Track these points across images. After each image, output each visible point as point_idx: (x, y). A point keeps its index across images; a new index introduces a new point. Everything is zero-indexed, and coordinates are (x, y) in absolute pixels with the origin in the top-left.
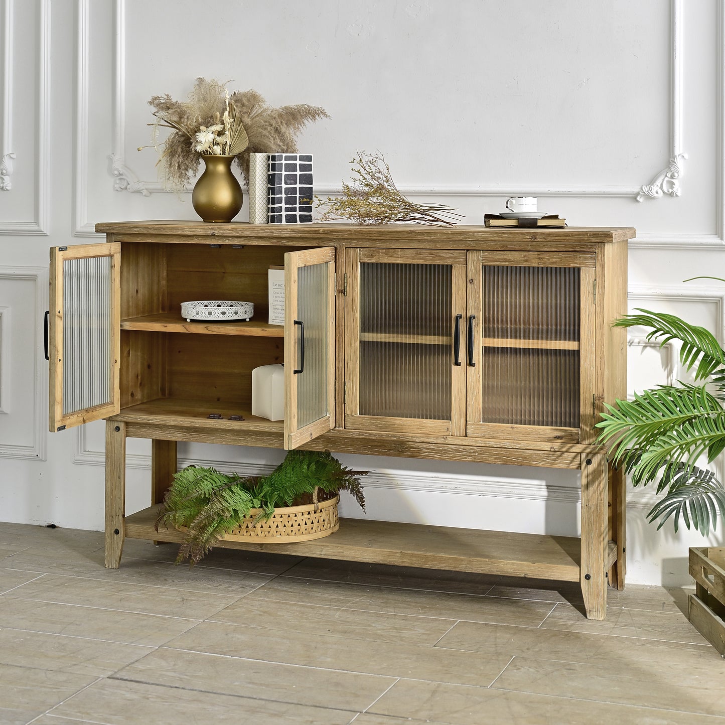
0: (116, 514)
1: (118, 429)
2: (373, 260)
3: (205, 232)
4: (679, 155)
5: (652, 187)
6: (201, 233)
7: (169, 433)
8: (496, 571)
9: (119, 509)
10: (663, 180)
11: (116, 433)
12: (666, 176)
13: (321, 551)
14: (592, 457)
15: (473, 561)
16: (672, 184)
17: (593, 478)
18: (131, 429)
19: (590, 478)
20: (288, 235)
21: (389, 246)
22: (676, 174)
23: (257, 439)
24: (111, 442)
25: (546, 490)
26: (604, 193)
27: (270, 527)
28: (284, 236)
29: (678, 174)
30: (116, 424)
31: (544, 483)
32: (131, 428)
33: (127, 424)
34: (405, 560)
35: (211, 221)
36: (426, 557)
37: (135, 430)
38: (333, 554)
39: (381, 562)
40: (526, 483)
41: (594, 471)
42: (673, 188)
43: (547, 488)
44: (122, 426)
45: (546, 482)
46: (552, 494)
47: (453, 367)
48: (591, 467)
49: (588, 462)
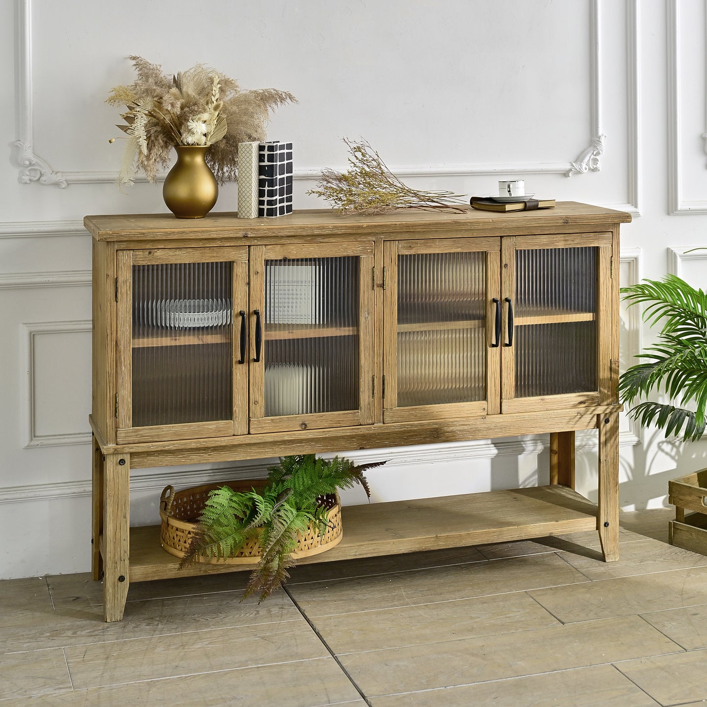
0: (121, 559)
1: (122, 462)
2: (412, 252)
3: (236, 233)
4: (602, 136)
5: (582, 164)
6: (231, 235)
7: (183, 457)
9: (125, 552)
10: (590, 157)
11: (120, 467)
12: (593, 154)
13: (356, 552)
14: (610, 416)
15: (504, 531)
16: (595, 161)
17: (611, 434)
18: (136, 460)
19: (608, 435)
20: (330, 232)
21: (427, 236)
22: (601, 152)
23: (286, 448)
24: (113, 478)
25: (495, 448)
26: (542, 171)
28: (325, 233)
29: (602, 151)
30: (120, 457)
31: (489, 442)
32: (136, 458)
33: (132, 455)
34: (441, 543)
36: (460, 536)
37: (140, 459)
38: (368, 552)
39: (417, 550)
41: (611, 428)
42: (597, 164)
43: (495, 446)
44: (127, 458)
45: (492, 441)
46: (502, 451)
47: (489, 349)
48: (609, 425)
49: (607, 421)
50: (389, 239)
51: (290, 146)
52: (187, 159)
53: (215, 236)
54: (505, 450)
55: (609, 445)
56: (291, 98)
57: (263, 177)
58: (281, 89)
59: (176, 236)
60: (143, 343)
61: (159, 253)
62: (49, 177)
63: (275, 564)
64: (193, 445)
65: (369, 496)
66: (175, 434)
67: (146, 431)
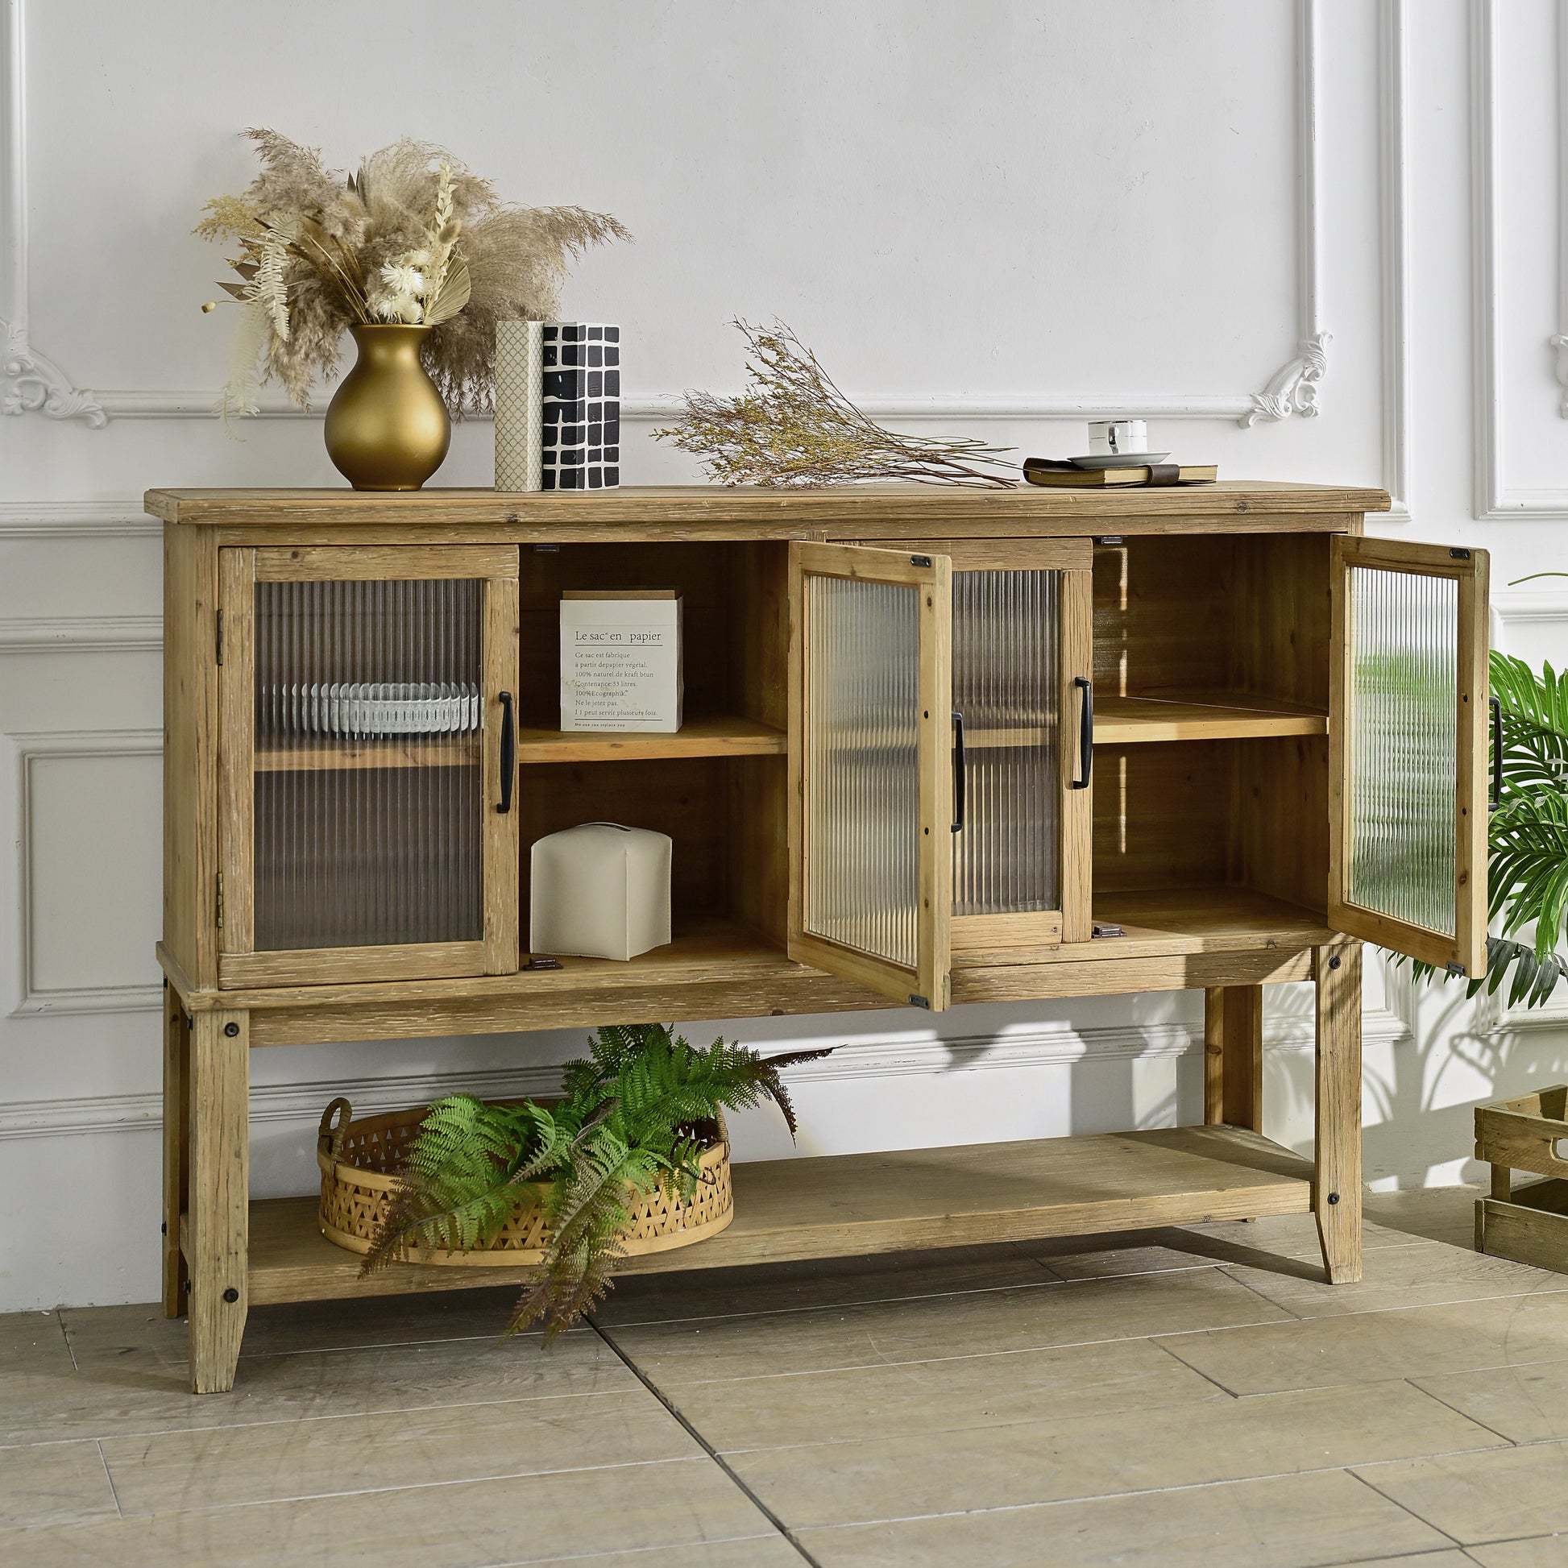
0: (228, 1249)
1: (232, 1030)
3: (492, 514)
4: (1324, 334)
5: (1278, 397)
6: (481, 518)
7: (371, 1023)
8: (1148, 1221)
9: (239, 1235)
10: (1296, 383)
11: (226, 1040)
12: (1302, 375)
13: (764, 1248)
14: (1341, 952)
15: (1101, 1209)
16: (1308, 392)
17: (1343, 994)
18: (262, 1026)
19: (1337, 994)
20: (705, 517)
21: (925, 533)
22: (1320, 371)
23: (605, 1009)
24: (212, 1066)
25: (1079, 1039)
27: (664, 1212)
28: (693, 518)
29: (1323, 369)
30: (227, 1019)
32: (262, 1022)
33: (254, 1013)
34: (956, 1233)
35: (395, 487)
36: (1002, 1217)
37: (272, 1026)
38: (792, 1249)
39: (902, 1247)
40: (1031, 1031)
41: (1344, 980)
42: (1312, 398)
43: (1080, 1036)
44: (243, 1021)
47: (1068, 793)
48: (1339, 973)
49: (1335, 963)
50: (839, 537)
51: (613, 334)
52: (380, 354)
53: (443, 519)
54: (1103, 1046)
55: (1339, 1018)
56: (615, 226)
57: (552, 399)
58: (593, 207)
59: (355, 515)
60: (280, 761)
61: (315, 556)
62: (65, 401)
63: (581, 1258)
64: (393, 994)
65: (793, 1129)
66: (354, 968)
67: (287, 961)
